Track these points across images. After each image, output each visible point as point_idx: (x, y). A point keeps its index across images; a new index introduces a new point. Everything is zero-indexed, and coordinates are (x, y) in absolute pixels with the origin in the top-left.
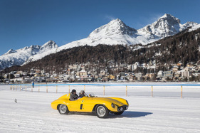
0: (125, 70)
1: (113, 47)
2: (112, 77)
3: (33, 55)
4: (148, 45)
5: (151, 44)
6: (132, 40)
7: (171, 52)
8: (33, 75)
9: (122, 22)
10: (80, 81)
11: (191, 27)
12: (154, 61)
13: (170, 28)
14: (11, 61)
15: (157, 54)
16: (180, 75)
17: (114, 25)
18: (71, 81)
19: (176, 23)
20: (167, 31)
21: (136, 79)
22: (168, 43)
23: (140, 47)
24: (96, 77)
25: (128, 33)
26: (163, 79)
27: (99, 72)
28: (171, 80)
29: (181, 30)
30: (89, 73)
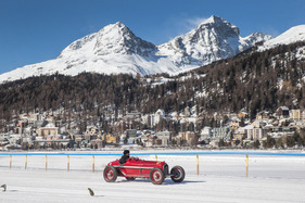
0: (137, 126)
1: (112, 79)
2: (111, 139)
4: (181, 75)
5: (185, 74)
6: (148, 66)
7: (226, 91)
9: (127, 30)
10: (44, 147)
11: (261, 43)
12: (194, 108)
13: (219, 45)
15: (199, 95)
16: (245, 136)
17: (111, 35)
18: (26, 147)
20: (215, 49)
21: (160, 142)
22: (220, 74)
23: (165, 80)
24: (78, 138)
25: (139, 52)
26: (212, 143)
27: (83, 129)
28: (228, 145)
30: (63, 129)
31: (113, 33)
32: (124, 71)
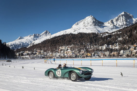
0: (98, 50)
1: (89, 34)
2: (89, 54)
3: (34, 40)
4: (113, 32)
5: (114, 32)
6: (101, 30)
7: (129, 37)
8: (36, 54)
9: (94, 18)
10: (67, 58)
12: (118, 44)
13: (126, 22)
14: (20, 44)
15: (119, 39)
16: (136, 53)
18: (62, 58)
19: (130, 18)
20: (125, 23)
21: (106, 56)
22: (127, 32)
23: (107, 34)
24: (78, 54)
25: (98, 25)
26: (124, 56)
27: (80, 51)
28: (130, 56)
29: (134, 22)
30: (73, 52)
31: (89, 19)
32: (93, 32)
